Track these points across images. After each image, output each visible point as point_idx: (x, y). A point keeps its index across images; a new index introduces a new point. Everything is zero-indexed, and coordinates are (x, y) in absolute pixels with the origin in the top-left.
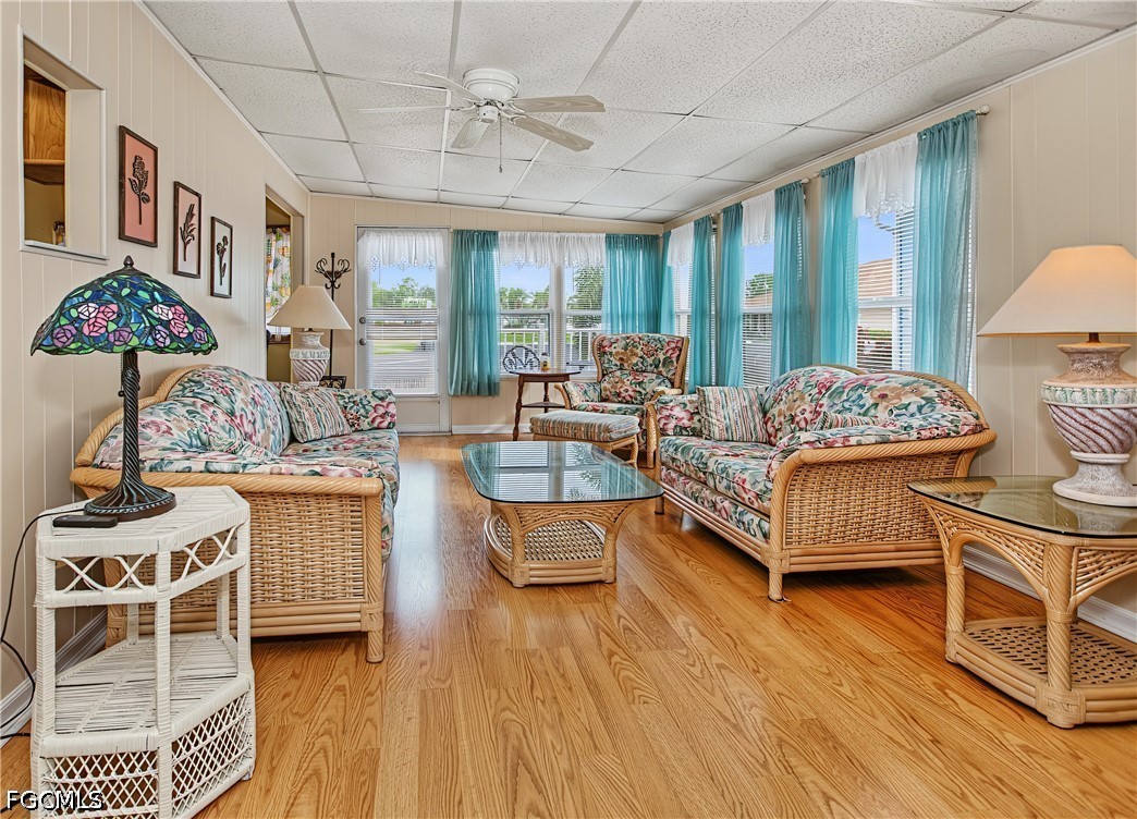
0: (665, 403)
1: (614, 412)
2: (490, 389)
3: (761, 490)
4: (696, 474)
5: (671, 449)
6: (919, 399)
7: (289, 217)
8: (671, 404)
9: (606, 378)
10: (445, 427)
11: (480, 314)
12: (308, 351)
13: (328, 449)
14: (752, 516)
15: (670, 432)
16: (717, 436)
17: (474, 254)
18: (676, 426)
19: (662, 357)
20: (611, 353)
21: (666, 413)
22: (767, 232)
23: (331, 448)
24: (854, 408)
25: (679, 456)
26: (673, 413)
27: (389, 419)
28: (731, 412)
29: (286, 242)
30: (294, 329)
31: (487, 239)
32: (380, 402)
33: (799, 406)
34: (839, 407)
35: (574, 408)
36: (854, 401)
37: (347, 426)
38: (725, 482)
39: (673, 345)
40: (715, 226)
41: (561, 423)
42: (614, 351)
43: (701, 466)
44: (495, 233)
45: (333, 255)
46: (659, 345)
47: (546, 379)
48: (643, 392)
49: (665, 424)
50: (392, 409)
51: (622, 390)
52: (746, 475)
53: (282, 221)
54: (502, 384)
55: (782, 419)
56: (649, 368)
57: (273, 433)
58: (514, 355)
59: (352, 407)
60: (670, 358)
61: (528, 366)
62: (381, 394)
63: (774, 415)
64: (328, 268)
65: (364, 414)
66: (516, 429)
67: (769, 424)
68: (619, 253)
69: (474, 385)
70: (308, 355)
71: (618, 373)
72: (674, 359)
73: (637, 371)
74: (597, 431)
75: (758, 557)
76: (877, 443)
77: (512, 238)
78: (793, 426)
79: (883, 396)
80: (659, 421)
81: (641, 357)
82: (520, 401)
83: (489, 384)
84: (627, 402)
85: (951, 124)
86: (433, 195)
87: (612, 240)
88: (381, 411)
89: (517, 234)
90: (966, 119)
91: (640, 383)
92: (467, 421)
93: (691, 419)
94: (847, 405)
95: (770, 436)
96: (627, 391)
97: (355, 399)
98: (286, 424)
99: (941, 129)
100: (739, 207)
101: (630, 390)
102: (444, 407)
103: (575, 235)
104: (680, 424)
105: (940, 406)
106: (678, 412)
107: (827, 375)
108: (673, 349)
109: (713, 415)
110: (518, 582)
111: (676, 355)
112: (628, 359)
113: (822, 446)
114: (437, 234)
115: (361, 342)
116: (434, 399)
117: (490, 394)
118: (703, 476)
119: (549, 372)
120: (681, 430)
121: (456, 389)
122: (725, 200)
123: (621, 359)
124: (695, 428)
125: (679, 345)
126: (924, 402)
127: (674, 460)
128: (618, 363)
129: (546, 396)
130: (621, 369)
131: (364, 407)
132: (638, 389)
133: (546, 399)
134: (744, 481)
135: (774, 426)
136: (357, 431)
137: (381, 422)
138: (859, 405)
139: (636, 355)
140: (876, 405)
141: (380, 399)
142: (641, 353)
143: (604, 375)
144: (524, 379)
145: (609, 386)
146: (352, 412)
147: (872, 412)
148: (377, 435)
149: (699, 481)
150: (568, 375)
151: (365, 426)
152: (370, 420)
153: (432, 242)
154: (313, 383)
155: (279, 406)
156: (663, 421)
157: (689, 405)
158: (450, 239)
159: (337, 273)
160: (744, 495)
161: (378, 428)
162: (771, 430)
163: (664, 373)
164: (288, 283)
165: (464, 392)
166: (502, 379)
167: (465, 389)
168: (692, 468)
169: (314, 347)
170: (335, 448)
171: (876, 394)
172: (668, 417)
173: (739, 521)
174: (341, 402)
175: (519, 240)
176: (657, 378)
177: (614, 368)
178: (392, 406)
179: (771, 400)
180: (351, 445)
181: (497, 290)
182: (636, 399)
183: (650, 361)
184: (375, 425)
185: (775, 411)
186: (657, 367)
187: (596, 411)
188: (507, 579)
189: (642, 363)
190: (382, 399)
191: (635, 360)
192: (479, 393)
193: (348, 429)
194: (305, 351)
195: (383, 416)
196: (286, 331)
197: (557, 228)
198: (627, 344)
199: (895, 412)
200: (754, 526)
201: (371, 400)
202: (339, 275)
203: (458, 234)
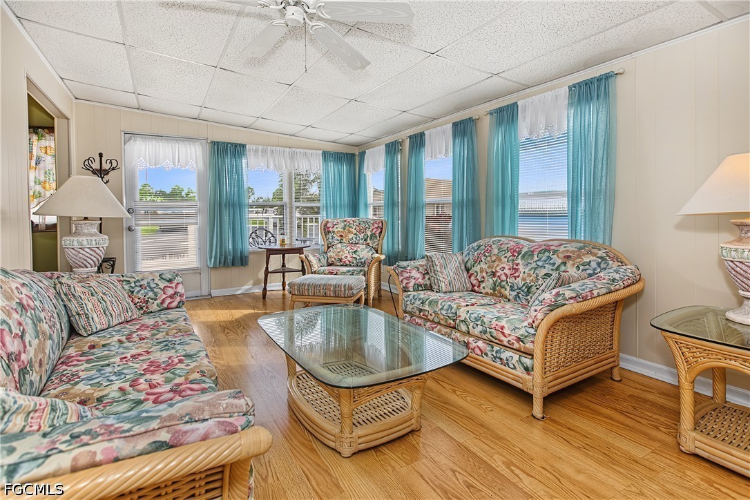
0: (405, 267)
1: (344, 273)
2: (240, 260)
3: (522, 335)
4: (446, 322)
5: (418, 302)
6: (595, 258)
7: (53, 118)
8: (409, 268)
9: (331, 249)
10: (205, 292)
11: (233, 205)
12: (84, 239)
13: (120, 341)
14: (511, 354)
15: (411, 289)
16: (444, 289)
17: (227, 160)
18: (415, 284)
19: (369, 233)
20: (334, 232)
21: (406, 275)
22: (447, 151)
23: (123, 339)
24: (547, 266)
25: (427, 308)
26: (412, 275)
27: (178, 299)
28: (450, 271)
29: (49, 142)
30: (60, 218)
31: (237, 150)
32: (168, 284)
33: (498, 265)
34: (534, 265)
35: (315, 273)
36: (545, 261)
37: (135, 310)
38: (480, 328)
39: (376, 226)
40: (401, 148)
41: (315, 286)
42: (336, 230)
43: (450, 315)
44: (244, 146)
45: (101, 155)
46: (367, 226)
47: (283, 252)
48: (358, 258)
49: (407, 283)
50: (180, 289)
51: (343, 257)
52: (503, 323)
53: (46, 122)
54: (251, 257)
55: (484, 274)
56: (361, 241)
57: (51, 338)
58: (256, 235)
59: (138, 292)
60: (375, 234)
61: (267, 243)
62: (168, 276)
63: (477, 272)
64: (96, 166)
65: (153, 296)
66: (265, 289)
67: (473, 278)
68: (331, 164)
69: (230, 258)
70: (85, 242)
71: (339, 245)
72: (377, 235)
73: (351, 243)
74: (343, 289)
75: (520, 386)
76: (607, 293)
77: (256, 151)
78: (495, 279)
79: (568, 257)
80: (402, 281)
81: (355, 234)
82: (267, 268)
83: (241, 257)
84: (346, 265)
85: (596, 80)
87: (326, 155)
88: (170, 291)
89: (260, 147)
90: (608, 77)
91: (355, 252)
92: (223, 286)
93: (424, 278)
94: (540, 263)
95: (473, 286)
96: (346, 257)
97: (142, 283)
98: (65, 319)
99: (587, 83)
100: (422, 135)
101: (349, 257)
102: (205, 276)
103: (302, 150)
104: (417, 282)
105: (611, 262)
106: (415, 274)
107: (512, 243)
108: (377, 228)
109: (440, 274)
110: (347, 451)
111: (378, 232)
112: (346, 236)
113: (581, 300)
114: (196, 144)
115: (130, 229)
116: (196, 271)
117: (242, 265)
118: (452, 322)
119: (286, 247)
120: (418, 287)
121: (215, 263)
122: (409, 131)
123: (341, 236)
124: (426, 284)
125: (380, 225)
126: (600, 260)
127: (421, 310)
128: (339, 238)
129: (283, 263)
130: (341, 242)
131: (152, 290)
132: (354, 256)
133: (283, 265)
134: (502, 328)
135: (477, 280)
136: (145, 313)
137: (171, 303)
138: (550, 264)
139: (351, 232)
140: (565, 263)
141: (168, 281)
142: (354, 232)
143: (329, 247)
144: (270, 252)
145: (333, 255)
146: (140, 295)
147: (563, 268)
148: (170, 317)
149: (449, 326)
150: (302, 248)
151: (154, 307)
152: (159, 301)
153: (193, 149)
154: (90, 269)
155: (54, 301)
156: (405, 282)
157: (421, 268)
158: (208, 147)
159: (105, 170)
160: (503, 338)
161: (168, 308)
162: (474, 282)
163: (371, 245)
164: (53, 177)
165: (222, 265)
166: (250, 253)
167: (223, 262)
168: (442, 317)
169: (91, 235)
170: (129, 338)
171: (561, 256)
172: (408, 278)
173: (495, 358)
174: (127, 287)
175: (262, 152)
176: (366, 248)
177: (336, 242)
178: (180, 286)
179: (471, 261)
180: (146, 334)
181: (245, 187)
182: (353, 263)
183: (361, 236)
184: (165, 305)
185: (477, 268)
186: (366, 240)
187: (331, 273)
188: (335, 450)
189: (356, 238)
190: (170, 281)
191: (351, 236)
192: (233, 264)
193: (137, 313)
194: (81, 239)
195: (171, 297)
196: (51, 220)
197: (291, 144)
198: (345, 225)
199: (581, 268)
200: (514, 361)
201: (159, 283)
202: (107, 172)
203: (215, 144)
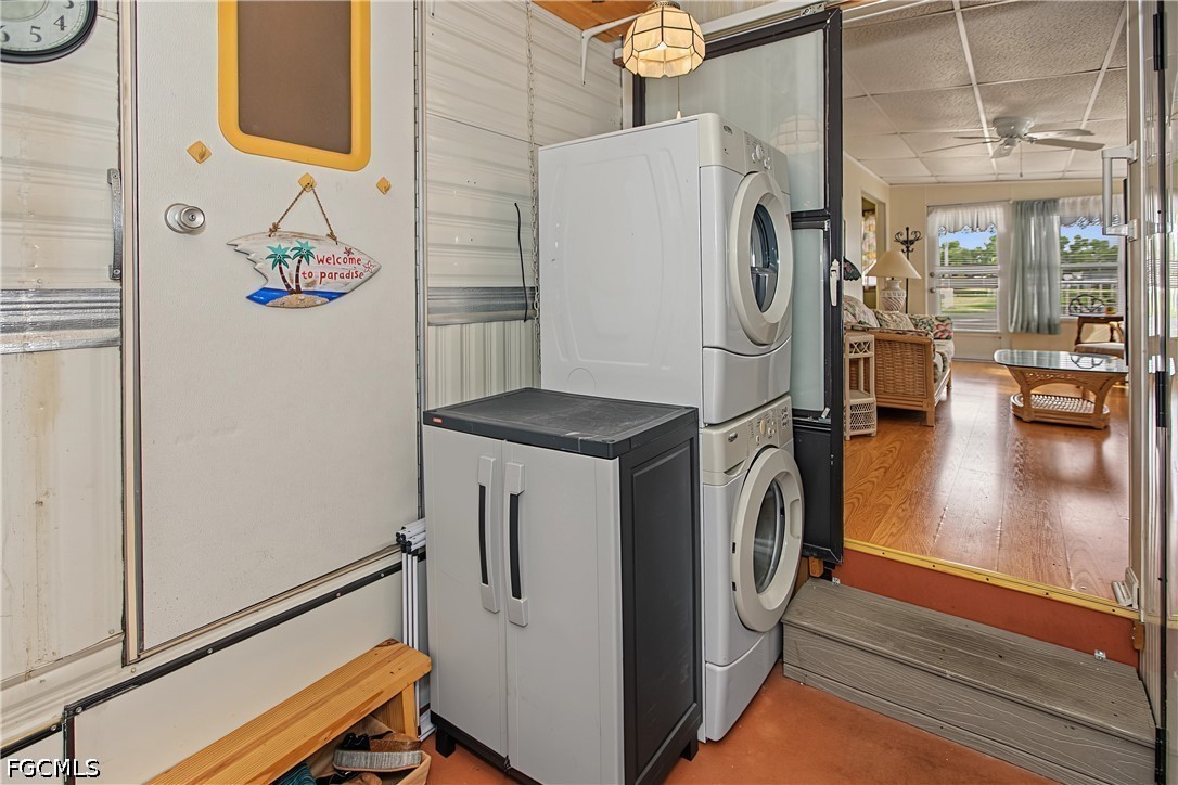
2: (1050, 329)
7: (875, 204)
11: (1040, 268)
12: (891, 292)
17: (1033, 219)
27: (947, 334)
29: (872, 221)
31: (1046, 206)
32: (940, 323)
44: (1055, 200)
45: (907, 229)
50: (949, 328)
54: (1062, 326)
58: (1079, 303)
62: (942, 319)
64: (904, 238)
65: (930, 329)
69: (1034, 325)
70: (892, 294)
77: (1073, 203)
82: (1079, 339)
83: (1049, 325)
86: (993, 178)
88: (942, 328)
89: (1080, 199)
97: (923, 320)
102: (1005, 342)
114: (997, 206)
115: (931, 290)
116: (996, 335)
117: (1050, 333)
121: (1015, 328)
131: (930, 326)
137: (941, 335)
144: (1085, 320)
152: (933, 333)
153: (994, 212)
158: (1010, 209)
165: (1024, 331)
166: (1061, 322)
167: (1025, 329)
169: (896, 289)
174: (914, 322)
190: (942, 321)
192: (1038, 330)
195: (942, 331)
201: (935, 322)
202: (912, 242)
203: (1019, 204)
